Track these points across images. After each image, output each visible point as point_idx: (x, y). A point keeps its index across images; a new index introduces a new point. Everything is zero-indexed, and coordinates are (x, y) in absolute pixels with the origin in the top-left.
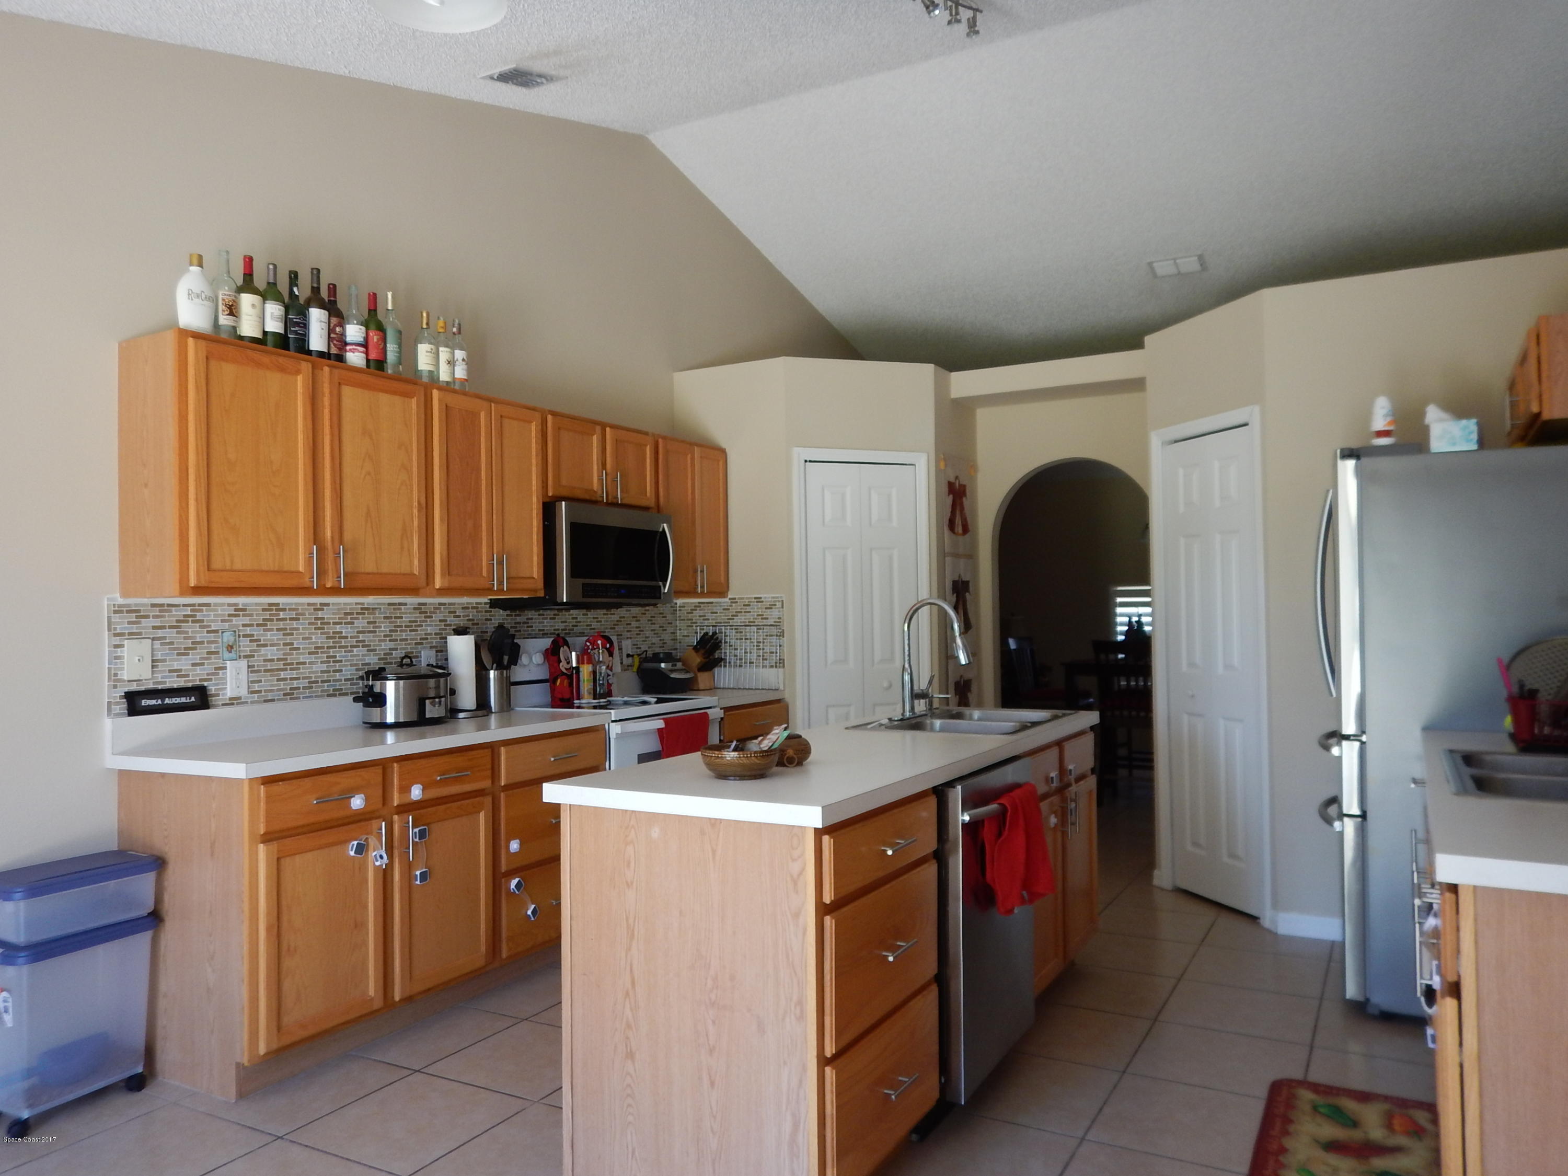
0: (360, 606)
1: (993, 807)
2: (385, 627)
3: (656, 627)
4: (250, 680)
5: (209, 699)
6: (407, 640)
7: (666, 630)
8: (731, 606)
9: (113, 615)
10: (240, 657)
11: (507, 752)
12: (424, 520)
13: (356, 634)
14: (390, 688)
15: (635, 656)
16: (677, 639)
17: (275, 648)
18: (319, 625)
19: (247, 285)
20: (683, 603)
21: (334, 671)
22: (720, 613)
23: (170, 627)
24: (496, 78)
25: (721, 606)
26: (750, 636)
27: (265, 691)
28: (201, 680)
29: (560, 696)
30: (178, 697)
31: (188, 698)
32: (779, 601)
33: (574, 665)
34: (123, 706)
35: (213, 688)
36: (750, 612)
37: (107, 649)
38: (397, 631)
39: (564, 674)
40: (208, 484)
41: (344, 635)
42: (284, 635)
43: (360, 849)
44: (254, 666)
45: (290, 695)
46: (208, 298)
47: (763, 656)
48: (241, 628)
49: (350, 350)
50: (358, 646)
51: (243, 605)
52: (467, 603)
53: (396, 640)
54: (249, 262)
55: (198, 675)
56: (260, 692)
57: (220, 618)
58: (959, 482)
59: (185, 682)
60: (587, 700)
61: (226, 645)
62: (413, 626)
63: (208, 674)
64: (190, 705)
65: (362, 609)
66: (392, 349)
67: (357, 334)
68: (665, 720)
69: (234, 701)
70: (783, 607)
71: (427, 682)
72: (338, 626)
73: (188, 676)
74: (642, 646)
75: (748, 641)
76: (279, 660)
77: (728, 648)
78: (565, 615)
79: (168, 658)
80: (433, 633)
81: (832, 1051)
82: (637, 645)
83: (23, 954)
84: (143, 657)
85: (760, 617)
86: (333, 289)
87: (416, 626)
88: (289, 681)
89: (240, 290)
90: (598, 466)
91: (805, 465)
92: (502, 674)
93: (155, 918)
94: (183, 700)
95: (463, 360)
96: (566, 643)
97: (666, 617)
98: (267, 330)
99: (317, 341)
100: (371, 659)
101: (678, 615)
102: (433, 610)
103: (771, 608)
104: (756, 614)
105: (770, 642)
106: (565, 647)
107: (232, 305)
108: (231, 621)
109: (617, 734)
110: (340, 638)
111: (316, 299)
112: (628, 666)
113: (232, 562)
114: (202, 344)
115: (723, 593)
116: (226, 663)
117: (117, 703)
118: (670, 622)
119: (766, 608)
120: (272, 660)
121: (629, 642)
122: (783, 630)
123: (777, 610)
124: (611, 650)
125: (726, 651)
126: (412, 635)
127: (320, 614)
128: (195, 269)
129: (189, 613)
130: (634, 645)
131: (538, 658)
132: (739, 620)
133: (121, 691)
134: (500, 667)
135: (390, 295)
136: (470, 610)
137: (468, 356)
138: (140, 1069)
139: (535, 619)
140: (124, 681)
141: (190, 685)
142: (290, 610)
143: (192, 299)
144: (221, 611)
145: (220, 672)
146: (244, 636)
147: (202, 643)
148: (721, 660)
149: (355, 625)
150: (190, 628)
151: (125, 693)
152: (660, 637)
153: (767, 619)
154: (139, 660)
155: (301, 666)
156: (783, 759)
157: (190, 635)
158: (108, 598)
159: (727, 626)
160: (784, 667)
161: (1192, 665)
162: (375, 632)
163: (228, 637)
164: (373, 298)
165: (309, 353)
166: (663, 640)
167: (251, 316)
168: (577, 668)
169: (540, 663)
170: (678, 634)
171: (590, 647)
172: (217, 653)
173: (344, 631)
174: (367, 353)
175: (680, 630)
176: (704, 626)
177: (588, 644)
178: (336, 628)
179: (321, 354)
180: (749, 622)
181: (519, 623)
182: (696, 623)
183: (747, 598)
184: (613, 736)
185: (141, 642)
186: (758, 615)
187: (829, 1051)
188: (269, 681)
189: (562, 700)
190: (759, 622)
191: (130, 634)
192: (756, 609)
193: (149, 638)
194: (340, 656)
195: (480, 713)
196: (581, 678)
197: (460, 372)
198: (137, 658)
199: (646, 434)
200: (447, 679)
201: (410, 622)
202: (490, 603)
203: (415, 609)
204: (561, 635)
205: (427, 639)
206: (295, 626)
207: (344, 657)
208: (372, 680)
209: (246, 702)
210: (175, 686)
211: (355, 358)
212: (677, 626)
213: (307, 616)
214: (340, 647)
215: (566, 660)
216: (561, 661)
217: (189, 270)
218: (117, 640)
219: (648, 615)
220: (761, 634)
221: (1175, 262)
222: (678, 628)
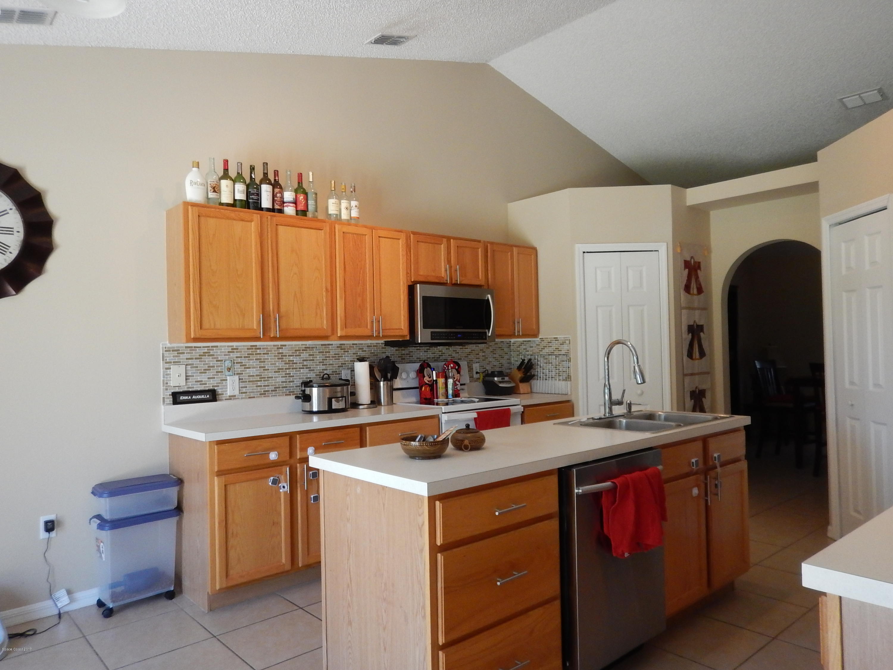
0: (304, 346)
1: (608, 484)
2: (319, 357)
3: (497, 356)
4: (240, 386)
5: (217, 396)
6: (333, 364)
7: (503, 357)
8: (541, 343)
9: (165, 353)
10: (235, 374)
11: (370, 430)
12: (330, 298)
13: (302, 362)
14: (315, 391)
15: (480, 373)
16: (511, 363)
17: (255, 369)
18: (280, 357)
19: (226, 175)
20: (515, 341)
21: (289, 382)
22: (535, 347)
23: (196, 359)
24: (373, 42)
25: (535, 343)
26: (552, 361)
27: (249, 392)
28: (213, 386)
29: (425, 397)
30: (200, 395)
31: (205, 396)
32: (568, 340)
33: (434, 379)
34: (170, 400)
35: (220, 390)
36: (551, 347)
37: (162, 370)
38: (327, 360)
39: (427, 384)
40: (200, 283)
41: (295, 362)
42: (260, 362)
43: (275, 482)
44: (242, 379)
45: (264, 394)
46: (202, 184)
47: (559, 374)
48: (235, 359)
49: (286, 206)
50: (304, 368)
51: (236, 346)
52: (370, 344)
53: (326, 365)
54: (226, 162)
55: (211, 384)
56: (246, 393)
57: (223, 354)
58: (694, 260)
59: (204, 387)
60: (441, 399)
61: (227, 368)
62: (337, 357)
63: (217, 383)
64: (206, 399)
65: (305, 348)
66: (311, 203)
67: (290, 197)
68: (478, 413)
69: (232, 397)
70: (570, 343)
71: (336, 388)
72: (291, 357)
73: (206, 384)
74: (487, 367)
75: (551, 364)
76: (257, 375)
77: (539, 368)
78: (435, 349)
79: (194, 375)
80: (349, 360)
81: (443, 641)
82: (483, 366)
83: (108, 525)
84: (181, 375)
85: (557, 350)
86: (276, 173)
87: (338, 357)
88: (263, 387)
89: (222, 178)
90: (445, 263)
91: (583, 255)
92: (387, 384)
93: (179, 510)
94: (203, 397)
95: (356, 206)
96: (429, 366)
97: (503, 350)
98: (236, 198)
99: (266, 203)
100: (312, 375)
101: (512, 348)
102: (349, 348)
103: (563, 344)
104: (555, 348)
105: (563, 365)
106: (428, 368)
107: (215, 187)
108: (230, 355)
109: (445, 421)
110: (292, 363)
111: (265, 179)
112: (477, 379)
113: (215, 324)
114: (196, 209)
115: (536, 335)
116: (227, 378)
117: (168, 398)
118: (506, 352)
119: (560, 344)
120: (253, 376)
121: (478, 365)
122: (570, 358)
123: (567, 345)
124: (459, 370)
125: (539, 371)
126: (336, 362)
127: (281, 351)
128: (195, 169)
129: (206, 351)
130: (481, 366)
131: (413, 375)
132: (546, 350)
133: (170, 392)
134: (386, 379)
135: (311, 174)
136: (372, 347)
137: (360, 204)
138: (172, 589)
139: (415, 352)
140: (172, 387)
141: (207, 389)
142: (263, 349)
143: (192, 186)
144: (224, 350)
145: (224, 382)
146: (237, 363)
147: (214, 367)
148: (534, 375)
149: (302, 356)
150: (207, 359)
151: (172, 393)
152: (500, 361)
153: (561, 351)
154: (179, 376)
155: (270, 379)
156: (462, 446)
157: (207, 362)
158: (162, 344)
159: (539, 355)
160: (571, 380)
161: (852, 383)
162: (314, 360)
163: (228, 364)
164: (300, 176)
165: (261, 209)
166: (502, 363)
167: (226, 191)
168: (436, 380)
169: (414, 377)
170: (512, 360)
171: (446, 368)
172: (222, 372)
173: (295, 360)
174: (296, 207)
175: (513, 357)
176: (526, 355)
177: (445, 366)
178: (290, 358)
179: (268, 210)
180: (551, 353)
181: (404, 354)
182: (522, 353)
183: (549, 338)
184: (443, 422)
185: (179, 367)
186: (556, 349)
187: (441, 641)
188: (251, 387)
189: (426, 399)
190: (556, 353)
191: (174, 362)
192: (555, 345)
193: (184, 364)
194: (292, 374)
195: (371, 406)
196: (438, 387)
197: (355, 213)
198: (178, 375)
199: (479, 241)
200: (348, 387)
201: (335, 354)
202: (385, 343)
203: (338, 347)
204: (426, 362)
205: (346, 364)
206: (266, 357)
207: (295, 374)
208: (304, 387)
209: (238, 398)
210: (199, 389)
211: (290, 210)
212: (511, 355)
213: (273, 352)
214: (292, 369)
215: (428, 376)
216: (425, 377)
217: (192, 170)
218: (167, 366)
219: (491, 349)
220: (558, 360)
221: (860, 96)
222: (512, 356)
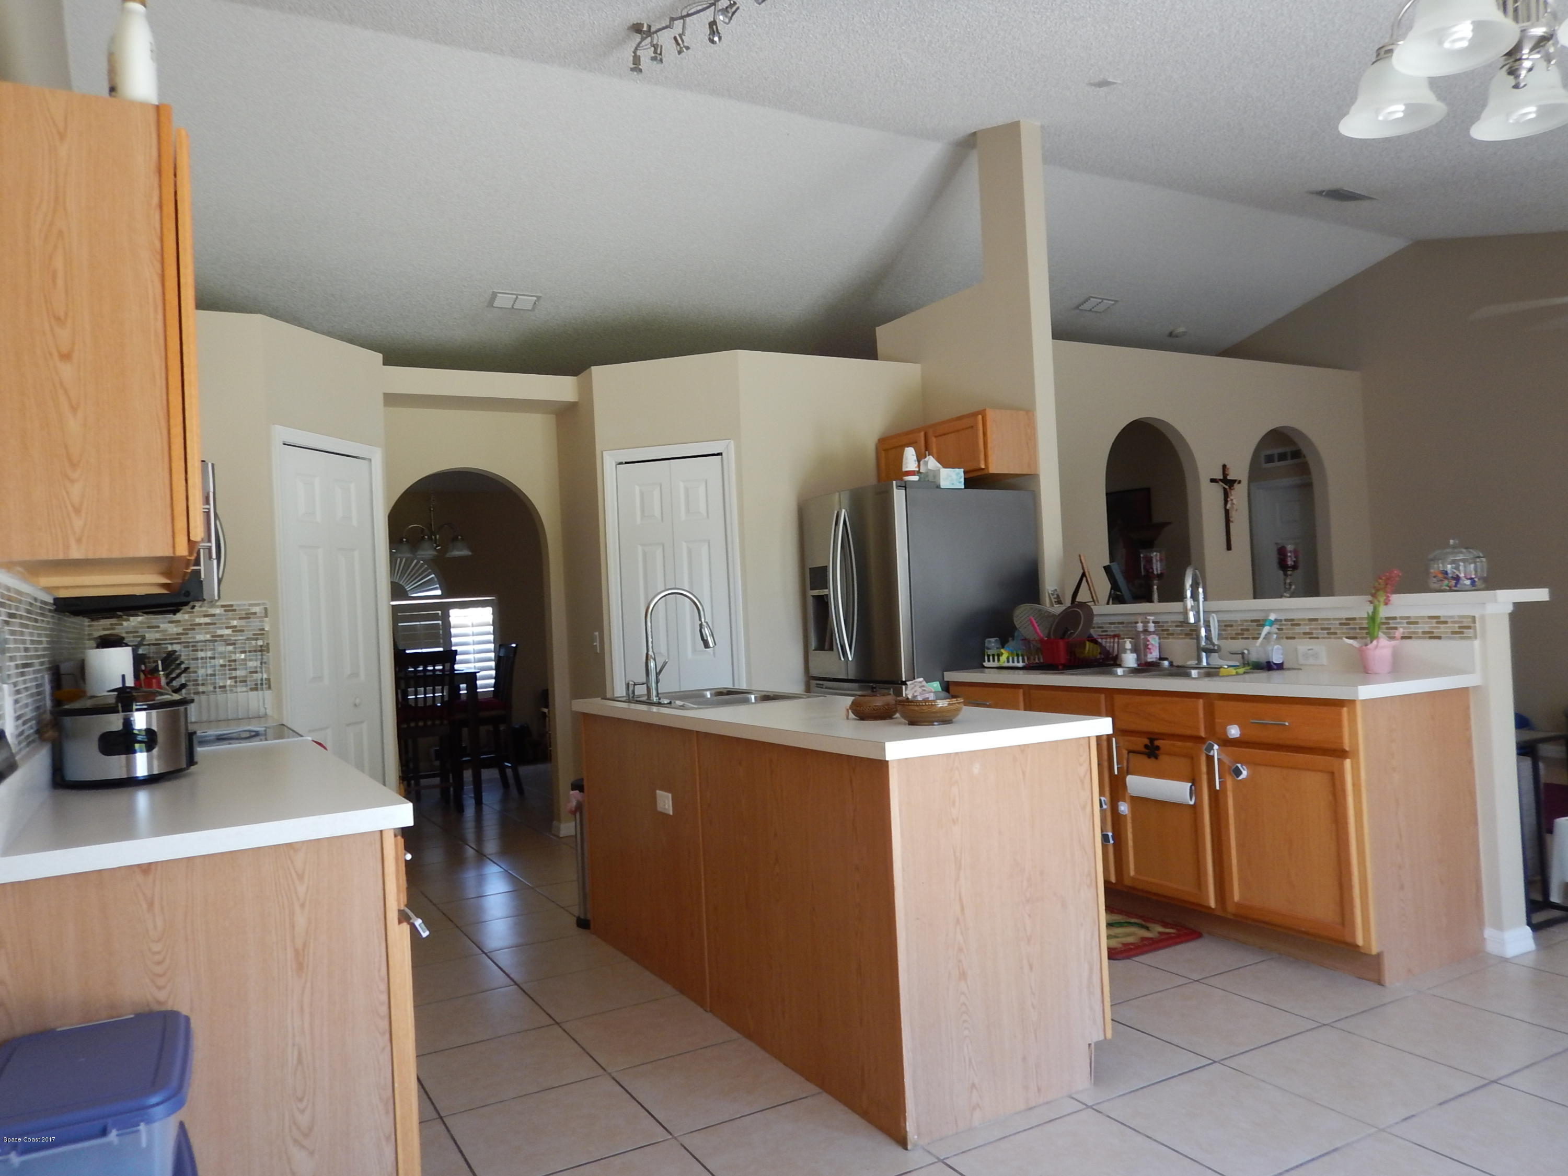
8: (183, 617)
22: (164, 627)
32: (261, 609)
36: (214, 624)
47: (237, 678)
70: (266, 616)
85: (231, 630)
91: (283, 447)
103: (249, 618)
104: (224, 625)
119: (241, 618)
122: (268, 643)
123: (258, 619)
153: (243, 631)
159: (177, 643)
160: (270, 688)
180: (213, 636)
186: (227, 627)
190: (229, 635)
192: (224, 620)
221: (516, 297)
